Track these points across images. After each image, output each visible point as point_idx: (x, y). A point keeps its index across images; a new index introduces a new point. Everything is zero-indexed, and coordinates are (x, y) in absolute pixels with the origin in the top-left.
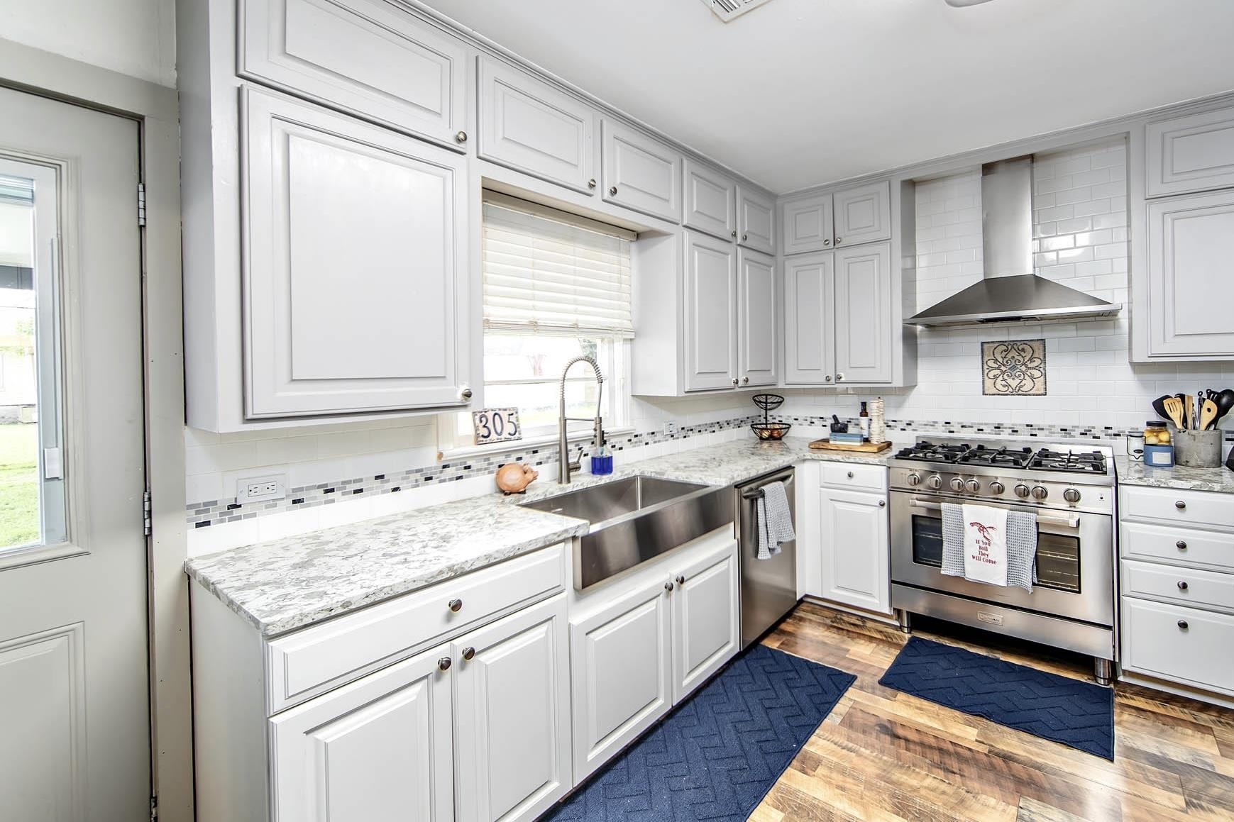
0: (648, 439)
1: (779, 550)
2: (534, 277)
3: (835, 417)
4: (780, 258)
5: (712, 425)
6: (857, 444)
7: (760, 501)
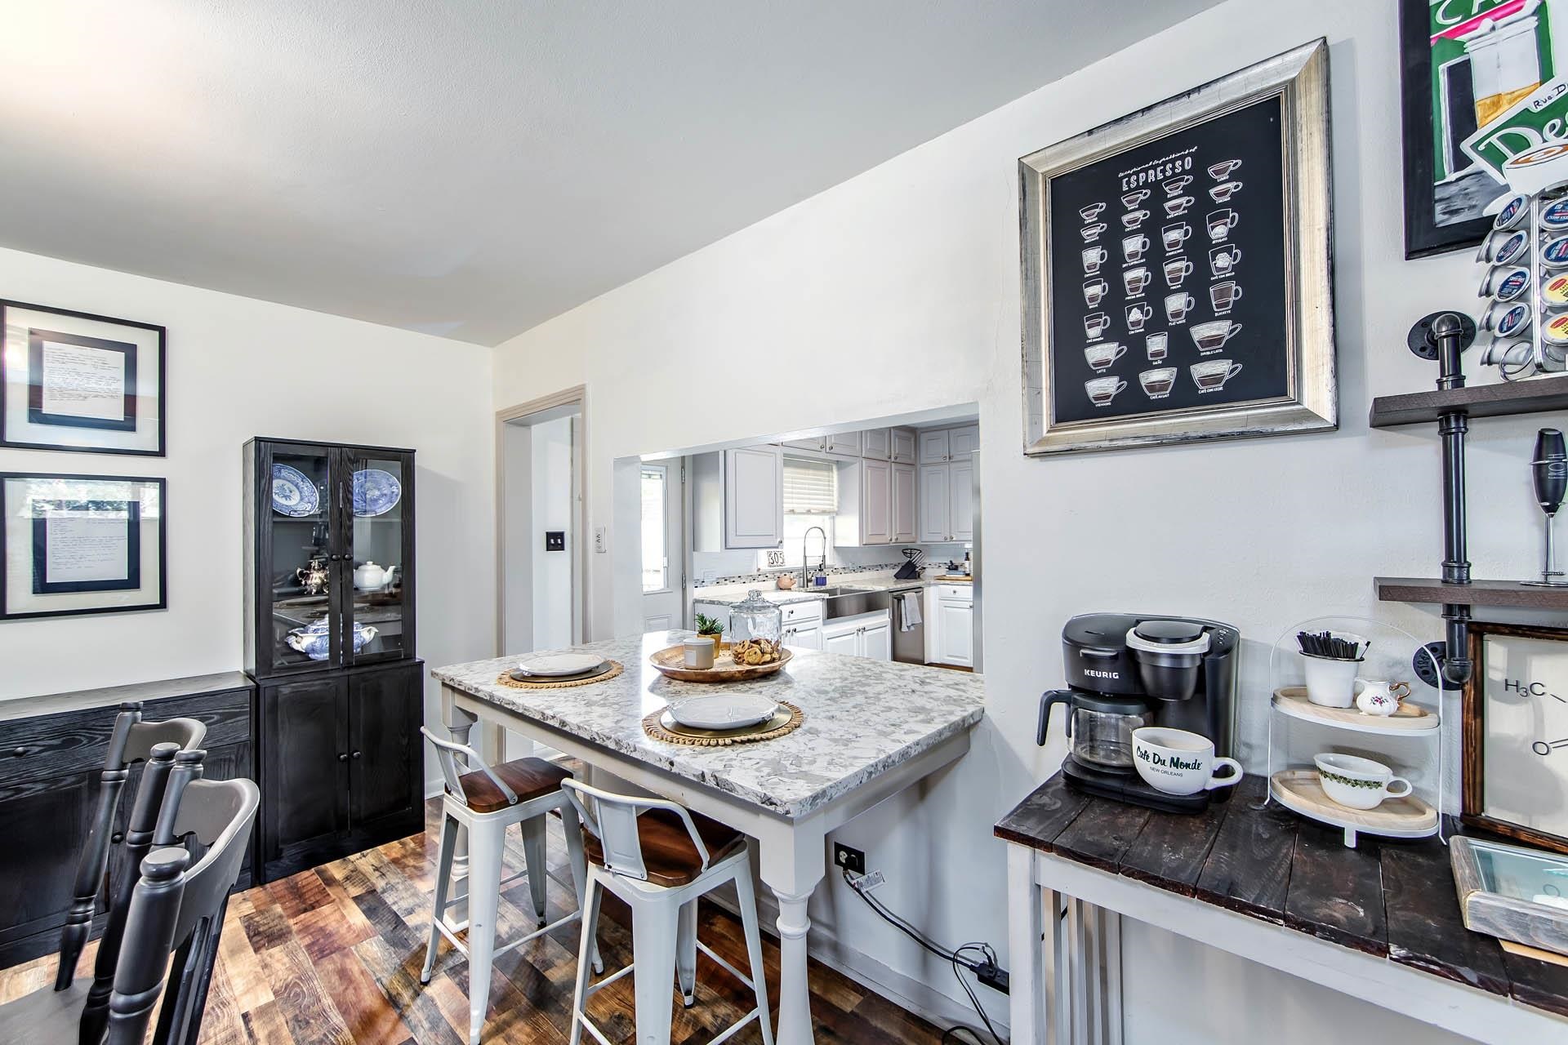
0: (841, 571)
1: (912, 628)
2: (792, 488)
3: (951, 562)
4: (919, 466)
5: (877, 566)
6: (961, 576)
7: (903, 601)
